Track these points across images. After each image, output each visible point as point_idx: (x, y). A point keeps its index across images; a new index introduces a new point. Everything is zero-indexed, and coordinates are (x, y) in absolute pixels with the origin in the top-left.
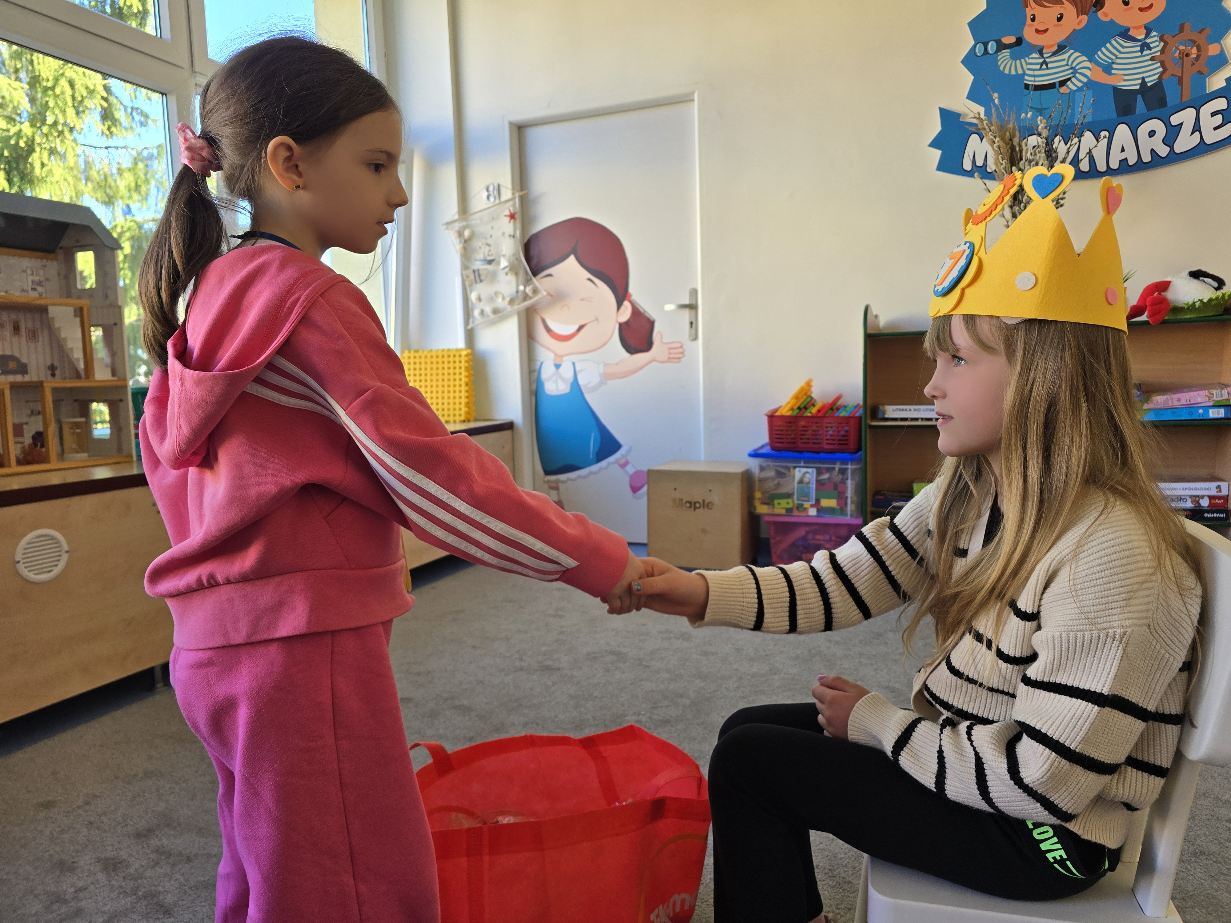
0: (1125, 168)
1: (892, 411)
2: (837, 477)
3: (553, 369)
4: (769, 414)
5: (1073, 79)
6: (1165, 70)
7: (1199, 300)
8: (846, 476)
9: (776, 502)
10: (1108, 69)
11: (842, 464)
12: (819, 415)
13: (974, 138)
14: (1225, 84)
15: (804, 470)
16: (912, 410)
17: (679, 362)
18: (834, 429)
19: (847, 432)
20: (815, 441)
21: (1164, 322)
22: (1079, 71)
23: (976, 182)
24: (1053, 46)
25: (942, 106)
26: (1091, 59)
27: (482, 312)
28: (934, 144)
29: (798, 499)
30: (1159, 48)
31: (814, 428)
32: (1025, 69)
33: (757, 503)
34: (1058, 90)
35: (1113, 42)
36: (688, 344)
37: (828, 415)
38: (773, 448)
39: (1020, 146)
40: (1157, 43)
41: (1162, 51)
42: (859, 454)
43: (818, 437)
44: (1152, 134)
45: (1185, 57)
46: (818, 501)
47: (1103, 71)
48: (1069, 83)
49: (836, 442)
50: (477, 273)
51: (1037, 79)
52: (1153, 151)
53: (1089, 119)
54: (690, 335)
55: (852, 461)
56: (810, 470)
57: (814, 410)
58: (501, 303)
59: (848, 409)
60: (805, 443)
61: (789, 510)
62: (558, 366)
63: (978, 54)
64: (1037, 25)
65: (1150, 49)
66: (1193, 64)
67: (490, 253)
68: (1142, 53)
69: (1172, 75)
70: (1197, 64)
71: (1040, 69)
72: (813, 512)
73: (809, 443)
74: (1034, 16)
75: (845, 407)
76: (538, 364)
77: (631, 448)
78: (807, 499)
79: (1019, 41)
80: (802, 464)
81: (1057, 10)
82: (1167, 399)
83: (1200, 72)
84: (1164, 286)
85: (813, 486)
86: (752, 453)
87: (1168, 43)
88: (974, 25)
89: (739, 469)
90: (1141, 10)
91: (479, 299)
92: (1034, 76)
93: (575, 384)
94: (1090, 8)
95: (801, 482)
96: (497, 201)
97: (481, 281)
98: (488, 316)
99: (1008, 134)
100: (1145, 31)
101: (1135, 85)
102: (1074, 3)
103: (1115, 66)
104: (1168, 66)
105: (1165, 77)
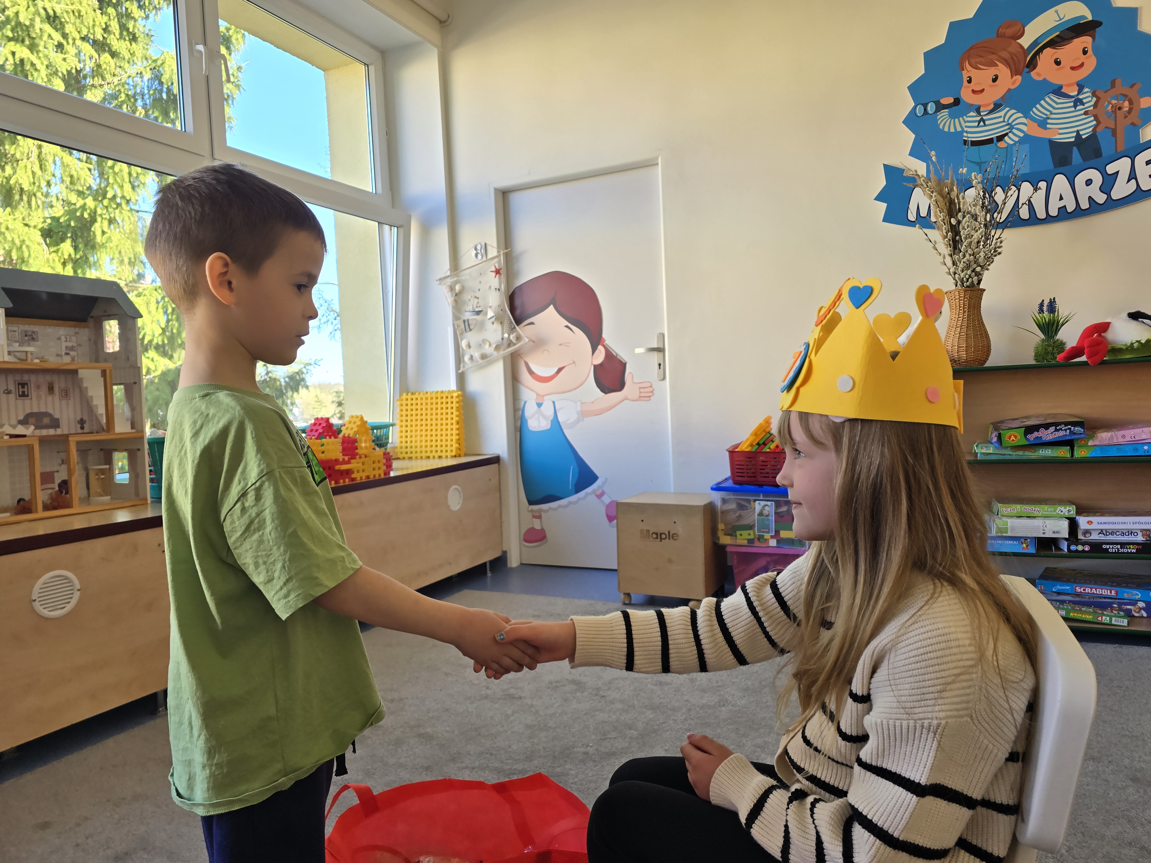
0: (1064, 215)
3: (536, 407)
4: (731, 449)
5: (1010, 135)
6: (1099, 123)
7: (1137, 341)
9: (739, 533)
10: (1043, 124)
12: (778, 451)
13: (918, 191)
15: (763, 503)
17: (649, 400)
21: (1103, 363)
22: (1016, 127)
23: (918, 233)
24: (990, 104)
26: (1026, 115)
27: (471, 358)
28: (880, 197)
29: (759, 531)
30: (1092, 103)
31: (774, 464)
32: (964, 127)
33: (720, 534)
34: (996, 145)
35: (1047, 99)
38: (735, 482)
39: (958, 199)
40: (1090, 99)
41: (1095, 106)
44: (1089, 182)
45: (1117, 111)
46: (777, 532)
47: (1038, 125)
48: (1006, 138)
50: (466, 323)
51: (977, 135)
52: (1090, 197)
53: (1026, 171)
54: (659, 376)
56: (770, 505)
57: (773, 447)
58: (488, 349)
60: (765, 478)
61: (751, 541)
62: (539, 405)
63: (919, 115)
64: (973, 86)
65: (1083, 104)
66: (1126, 117)
67: (478, 305)
68: (1075, 108)
69: (1106, 127)
70: (1129, 117)
71: (978, 126)
72: (774, 544)
73: (769, 478)
74: (970, 77)
76: (522, 403)
77: (606, 479)
78: (767, 530)
79: (957, 102)
80: (762, 497)
81: (992, 72)
82: (1112, 436)
83: (1133, 124)
84: (1104, 327)
85: (773, 518)
86: (715, 487)
87: (1100, 98)
88: (914, 88)
89: (701, 502)
90: (1073, 68)
91: (469, 346)
92: (974, 133)
93: (555, 421)
94: (1023, 69)
95: (761, 514)
96: (484, 259)
97: (470, 330)
98: (477, 361)
99: (945, 188)
100: (1077, 88)
101: (1070, 138)
102: (1007, 63)
103: (1049, 121)
104: (1101, 120)
105: (1098, 129)
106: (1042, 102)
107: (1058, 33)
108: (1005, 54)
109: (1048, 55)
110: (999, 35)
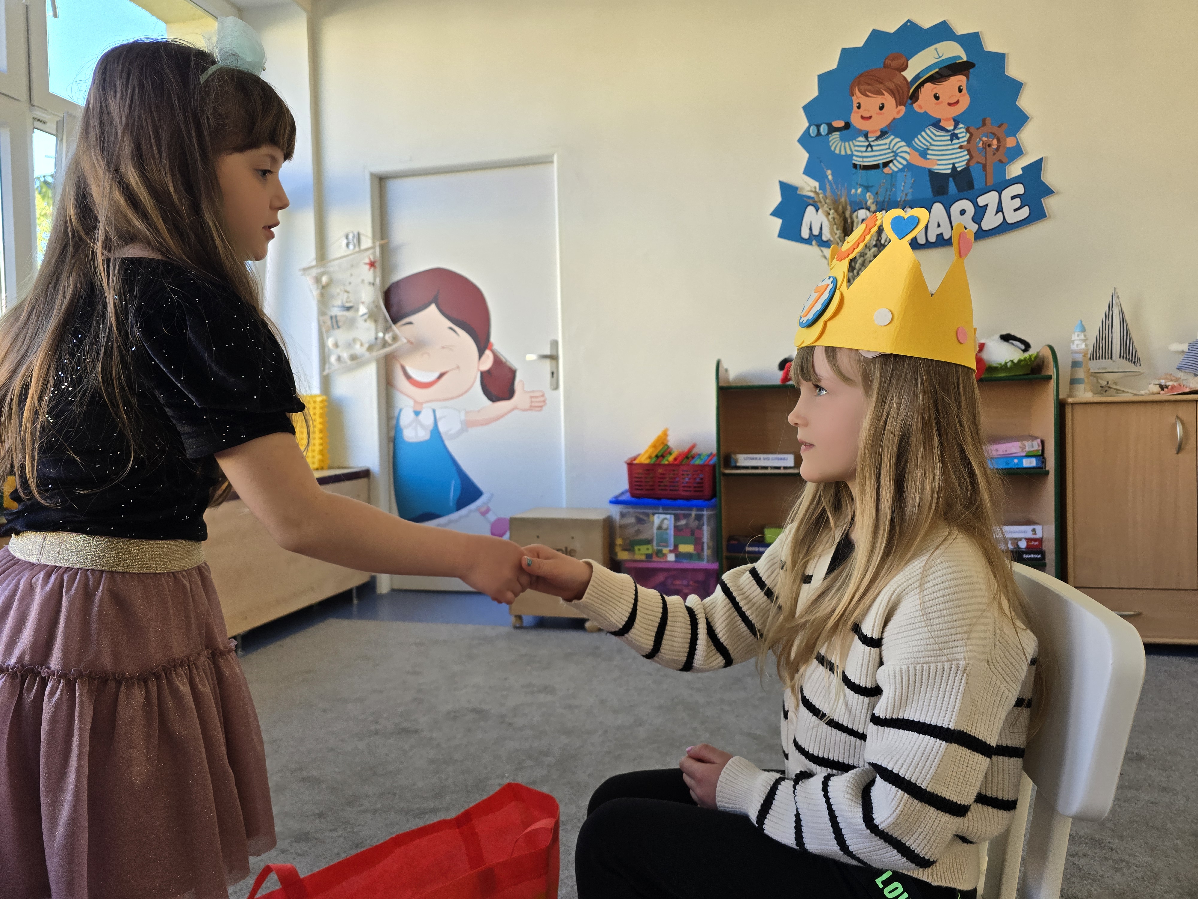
0: (941, 242)
1: (744, 460)
2: (694, 524)
3: (413, 415)
4: (629, 462)
5: (895, 162)
6: (971, 157)
7: (1010, 361)
8: (702, 522)
9: (636, 548)
10: (924, 154)
11: (698, 510)
12: (676, 463)
13: (810, 210)
14: (1021, 172)
15: (662, 516)
16: (762, 458)
17: (541, 410)
18: (690, 476)
19: (702, 479)
20: (672, 488)
22: (899, 154)
23: (813, 250)
24: (877, 131)
25: (782, 180)
26: (909, 145)
27: (339, 359)
28: (776, 213)
29: (658, 545)
30: (966, 139)
31: (671, 476)
32: (853, 150)
33: (618, 549)
34: (882, 171)
35: (927, 131)
36: (549, 394)
37: (683, 463)
38: (633, 495)
40: (964, 134)
41: (969, 141)
42: (713, 500)
43: (675, 484)
44: (963, 212)
45: (987, 147)
46: (676, 547)
47: (920, 155)
48: (891, 165)
49: (692, 489)
50: (334, 320)
51: (865, 160)
53: (909, 197)
54: (551, 385)
55: (708, 508)
56: (668, 516)
57: (671, 458)
58: (360, 350)
59: (702, 457)
60: (662, 490)
61: (649, 556)
62: (417, 413)
63: (812, 135)
64: (862, 112)
65: (958, 138)
66: (994, 154)
67: (349, 300)
68: (952, 142)
69: (978, 162)
71: (866, 151)
72: (671, 557)
73: (666, 490)
74: (859, 104)
75: (700, 455)
76: (400, 412)
77: (492, 495)
78: (665, 544)
79: (847, 126)
80: (661, 511)
81: (878, 100)
83: (1000, 161)
85: (671, 532)
86: (614, 500)
88: (809, 109)
89: (600, 516)
90: (950, 104)
91: (336, 345)
92: (862, 157)
93: (435, 431)
94: (906, 101)
95: (660, 528)
96: (357, 249)
97: (339, 327)
98: (346, 363)
99: (841, 207)
100: (953, 123)
101: (947, 169)
102: (892, 93)
103: (929, 152)
104: (974, 155)
105: (971, 164)
106: (923, 133)
107: (937, 70)
108: (890, 85)
109: (929, 89)
110: (886, 66)
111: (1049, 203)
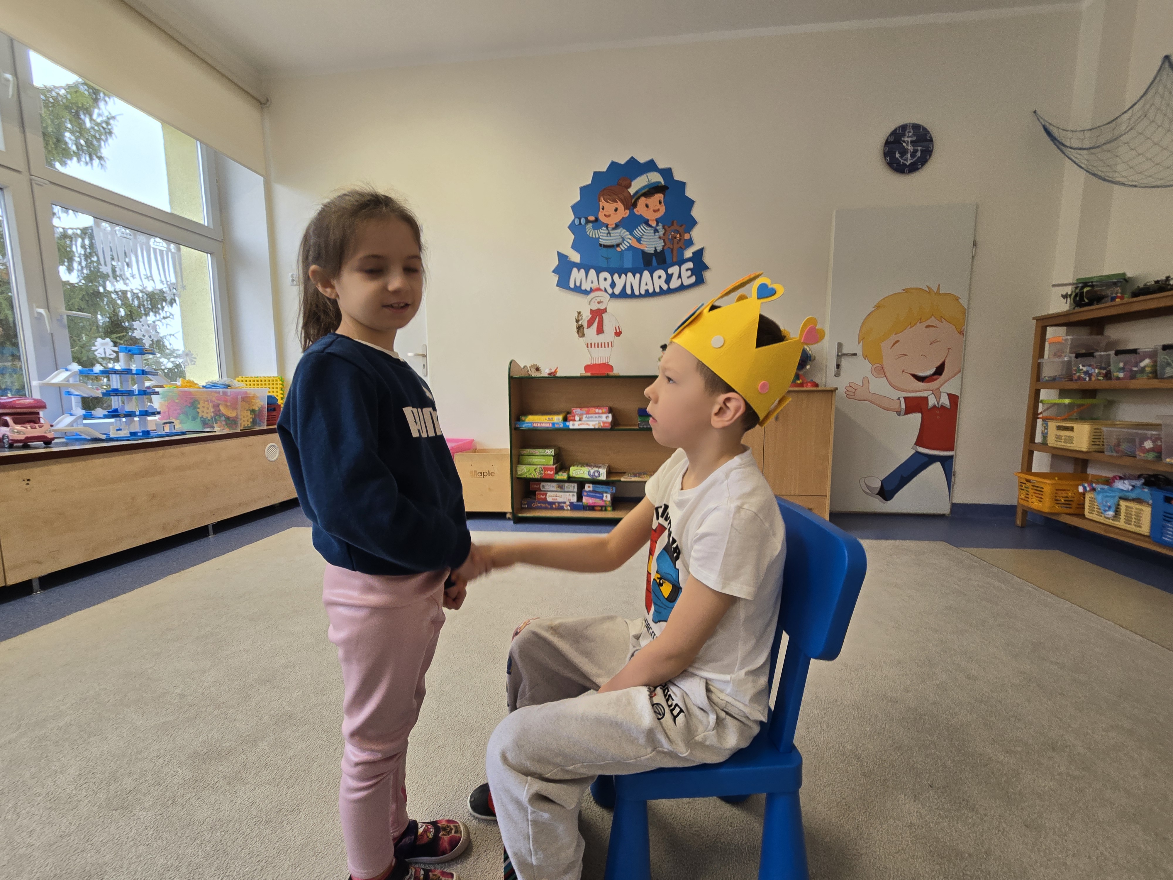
0: (648, 294)
5: (623, 244)
10: (639, 240)
13: (575, 270)
22: (625, 240)
23: (572, 295)
24: (613, 224)
25: (558, 251)
26: (631, 234)
28: (554, 272)
32: (599, 235)
35: (642, 226)
40: (661, 230)
41: (664, 234)
45: (674, 239)
47: (637, 241)
48: (621, 246)
51: (605, 241)
64: (605, 212)
65: (658, 232)
68: (655, 234)
71: (607, 236)
74: (603, 207)
79: (597, 220)
83: (681, 248)
88: (574, 208)
90: (655, 211)
94: (630, 207)
100: (656, 223)
101: (652, 251)
102: (622, 202)
103: (642, 239)
104: (666, 243)
105: (665, 248)
106: (639, 228)
107: (647, 189)
108: (621, 196)
109: (642, 201)
110: (618, 184)
111: (707, 275)
